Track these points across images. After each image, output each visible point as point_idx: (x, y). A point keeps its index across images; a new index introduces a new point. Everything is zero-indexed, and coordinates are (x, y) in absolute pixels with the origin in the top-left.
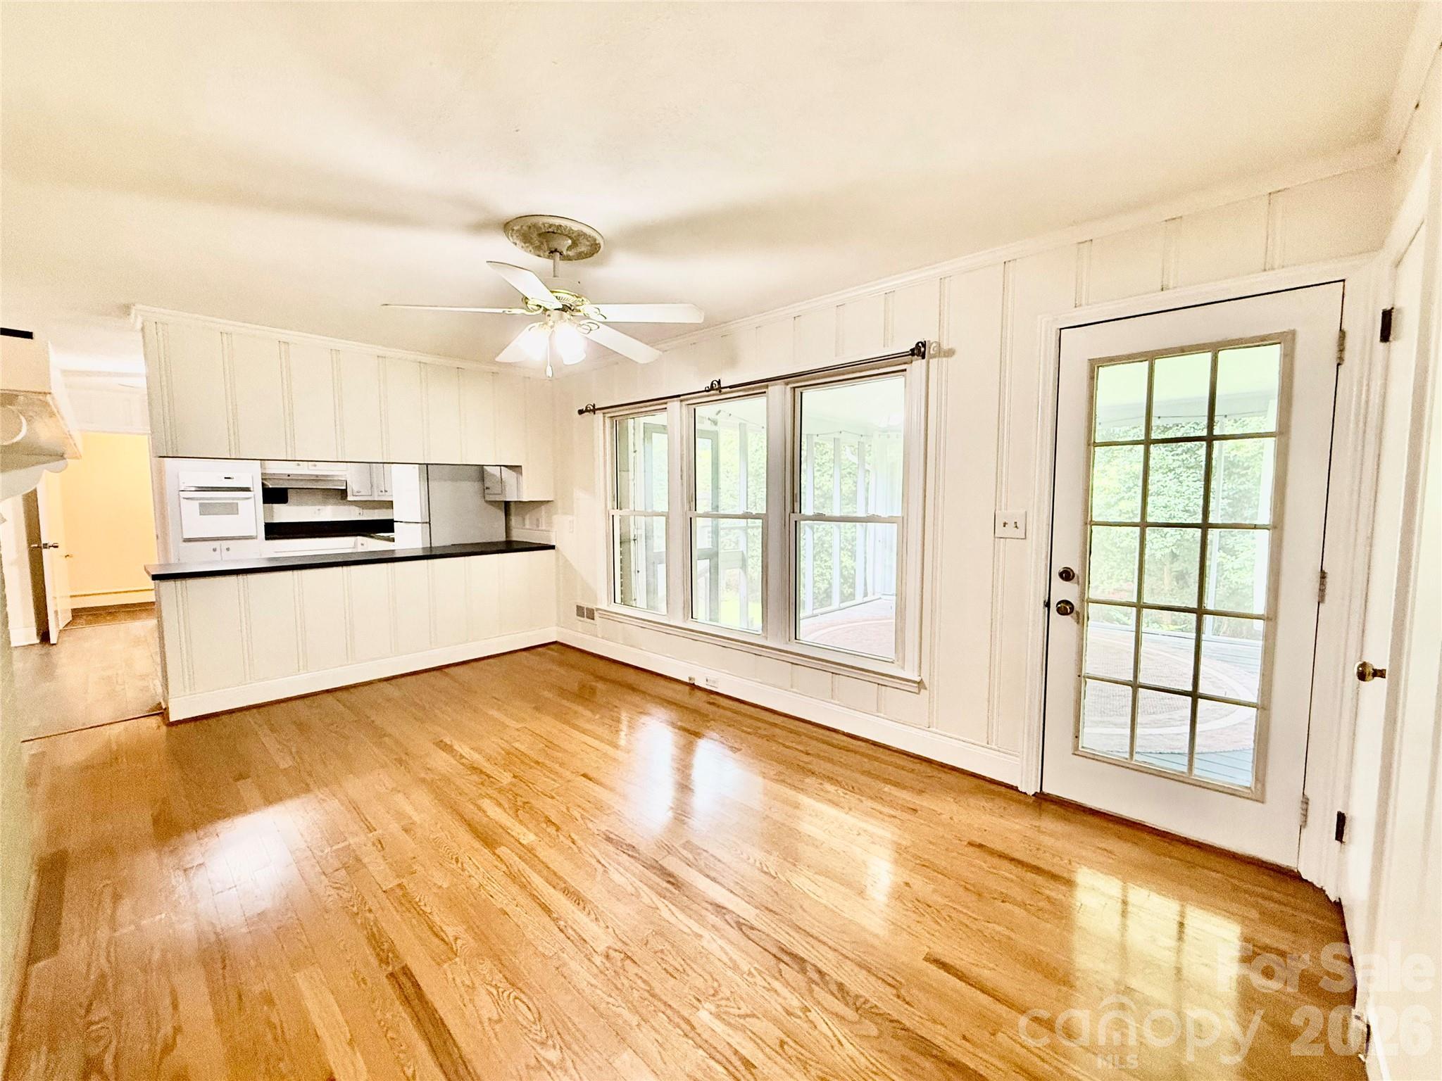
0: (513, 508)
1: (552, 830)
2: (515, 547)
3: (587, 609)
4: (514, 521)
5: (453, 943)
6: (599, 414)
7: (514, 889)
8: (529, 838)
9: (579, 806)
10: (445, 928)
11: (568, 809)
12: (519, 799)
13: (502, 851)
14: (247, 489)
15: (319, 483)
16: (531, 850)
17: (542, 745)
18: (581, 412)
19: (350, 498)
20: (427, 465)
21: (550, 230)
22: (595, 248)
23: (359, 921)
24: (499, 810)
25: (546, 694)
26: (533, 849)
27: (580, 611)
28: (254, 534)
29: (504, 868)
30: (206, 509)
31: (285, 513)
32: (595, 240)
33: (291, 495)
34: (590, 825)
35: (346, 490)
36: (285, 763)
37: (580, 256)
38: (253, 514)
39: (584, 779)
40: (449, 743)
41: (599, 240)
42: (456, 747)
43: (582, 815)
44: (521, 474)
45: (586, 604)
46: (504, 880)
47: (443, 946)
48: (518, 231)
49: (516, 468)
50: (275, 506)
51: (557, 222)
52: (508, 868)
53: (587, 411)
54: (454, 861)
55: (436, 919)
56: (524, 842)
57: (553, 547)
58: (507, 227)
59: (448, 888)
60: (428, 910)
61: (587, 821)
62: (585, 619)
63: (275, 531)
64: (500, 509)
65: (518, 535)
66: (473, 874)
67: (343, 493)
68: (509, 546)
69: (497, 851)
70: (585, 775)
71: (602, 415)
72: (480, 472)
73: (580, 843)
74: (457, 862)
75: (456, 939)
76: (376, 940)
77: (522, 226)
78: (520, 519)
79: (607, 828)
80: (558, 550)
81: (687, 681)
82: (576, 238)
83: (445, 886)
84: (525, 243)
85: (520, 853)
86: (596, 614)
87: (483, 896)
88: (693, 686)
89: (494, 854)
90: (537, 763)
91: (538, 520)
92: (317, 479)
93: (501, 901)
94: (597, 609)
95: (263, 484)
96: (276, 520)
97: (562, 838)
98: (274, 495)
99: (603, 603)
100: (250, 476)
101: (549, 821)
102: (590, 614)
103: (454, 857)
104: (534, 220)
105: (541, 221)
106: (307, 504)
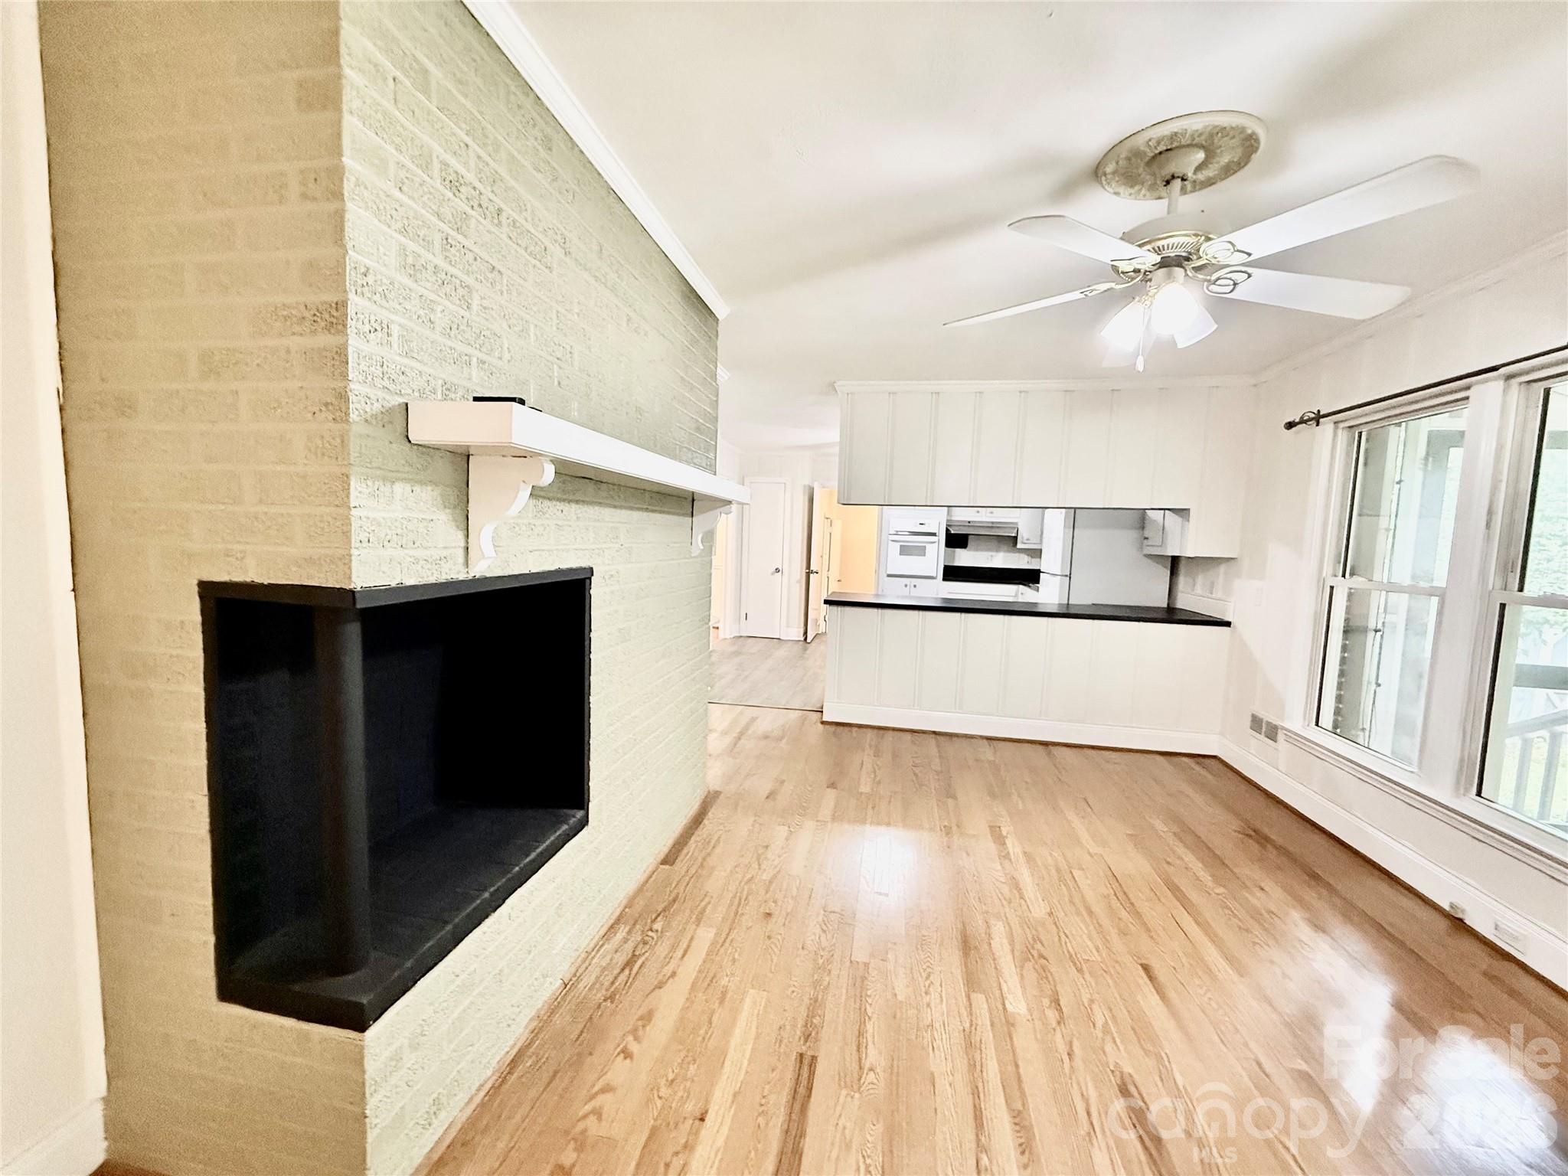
0: (1182, 568)
1: (1052, 1015)
2: (1178, 617)
3: (1268, 723)
4: (1182, 581)
5: (865, 1071)
6: (1327, 424)
7: (962, 1063)
8: (1017, 1005)
9: (1111, 1010)
10: (871, 1045)
11: (1092, 1001)
12: (1038, 946)
13: (979, 999)
14: (934, 534)
15: (994, 530)
16: (1010, 1023)
17: (1106, 892)
18: (1290, 425)
19: (1019, 546)
20: (1075, 509)
21: (1160, 149)
22: (1250, 144)
23: (816, 977)
24: (1007, 948)
25: (1159, 825)
26: (1013, 1025)
27: (1256, 723)
28: (934, 575)
29: (967, 1025)
30: (905, 550)
31: (965, 558)
32: (1243, 130)
33: (971, 543)
34: (1109, 1047)
35: (1016, 538)
36: (865, 788)
37: (1229, 171)
38: (936, 555)
39: (1142, 973)
40: (1004, 834)
41: (1252, 127)
42: (1009, 842)
43: (1106, 1022)
44: (1188, 521)
45: (1268, 716)
46: (958, 1039)
47: (855, 1066)
48: (1114, 173)
49: (1182, 512)
50: (958, 550)
51: (1166, 130)
52: (971, 1025)
53: (1302, 421)
54: (924, 975)
55: (869, 1026)
56: (1008, 1006)
57: (1228, 624)
58: (1097, 173)
59: (901, 1002)
60: (870, 1011)
61: (1108, 1038)
62: (1262, 737)
63: (953, 573)
64: (1166, 567)
65: (1185, 601)
66: (932, 1005)
67: (1014, 540)
68: (1171, 615)
69: (973, 996)
70: (1146, 968)
71: (1332, 426)
72: (1140, 519)
73: (1078, 1062)
74: (928, 978)
75: (871, 1070)
76: (815, 1006)
77: (1117, 162)
78: (1190, 580)
79: (1131, 1071)
80: (1234, 627)
81: (1447, 907)
82: (1209, 143)
83: (899, 998)
84: (1132, 187)
85: (996, 1021)
86: (1281, 736)
87: (925, 1040)
88: (1458, 924)
89: (969, 997)
90: (1090, 912)
91: (1212, 583)
92: (993, 526)
93: (938, 1064)
94: (1284, 728)
95: (947, 530)
96: (957, 564)
97: (1059, 1035)
98: (956, 540)
99: (1295, 719)
100: (937, 522)
101: (1056, 1002)
102: (1272, 733)
103: (929, 970)
104: (1128, 144)
105: (1140, 141)
106: (982, 550)
